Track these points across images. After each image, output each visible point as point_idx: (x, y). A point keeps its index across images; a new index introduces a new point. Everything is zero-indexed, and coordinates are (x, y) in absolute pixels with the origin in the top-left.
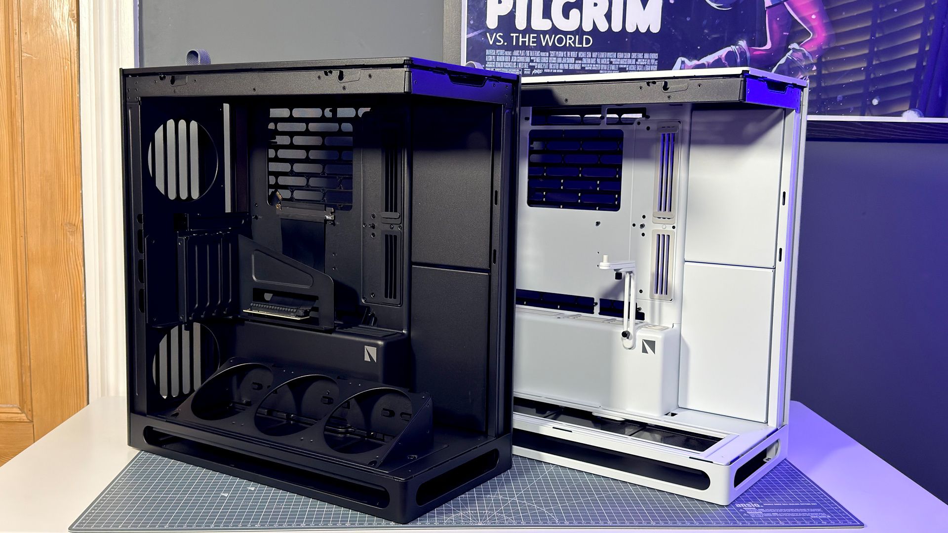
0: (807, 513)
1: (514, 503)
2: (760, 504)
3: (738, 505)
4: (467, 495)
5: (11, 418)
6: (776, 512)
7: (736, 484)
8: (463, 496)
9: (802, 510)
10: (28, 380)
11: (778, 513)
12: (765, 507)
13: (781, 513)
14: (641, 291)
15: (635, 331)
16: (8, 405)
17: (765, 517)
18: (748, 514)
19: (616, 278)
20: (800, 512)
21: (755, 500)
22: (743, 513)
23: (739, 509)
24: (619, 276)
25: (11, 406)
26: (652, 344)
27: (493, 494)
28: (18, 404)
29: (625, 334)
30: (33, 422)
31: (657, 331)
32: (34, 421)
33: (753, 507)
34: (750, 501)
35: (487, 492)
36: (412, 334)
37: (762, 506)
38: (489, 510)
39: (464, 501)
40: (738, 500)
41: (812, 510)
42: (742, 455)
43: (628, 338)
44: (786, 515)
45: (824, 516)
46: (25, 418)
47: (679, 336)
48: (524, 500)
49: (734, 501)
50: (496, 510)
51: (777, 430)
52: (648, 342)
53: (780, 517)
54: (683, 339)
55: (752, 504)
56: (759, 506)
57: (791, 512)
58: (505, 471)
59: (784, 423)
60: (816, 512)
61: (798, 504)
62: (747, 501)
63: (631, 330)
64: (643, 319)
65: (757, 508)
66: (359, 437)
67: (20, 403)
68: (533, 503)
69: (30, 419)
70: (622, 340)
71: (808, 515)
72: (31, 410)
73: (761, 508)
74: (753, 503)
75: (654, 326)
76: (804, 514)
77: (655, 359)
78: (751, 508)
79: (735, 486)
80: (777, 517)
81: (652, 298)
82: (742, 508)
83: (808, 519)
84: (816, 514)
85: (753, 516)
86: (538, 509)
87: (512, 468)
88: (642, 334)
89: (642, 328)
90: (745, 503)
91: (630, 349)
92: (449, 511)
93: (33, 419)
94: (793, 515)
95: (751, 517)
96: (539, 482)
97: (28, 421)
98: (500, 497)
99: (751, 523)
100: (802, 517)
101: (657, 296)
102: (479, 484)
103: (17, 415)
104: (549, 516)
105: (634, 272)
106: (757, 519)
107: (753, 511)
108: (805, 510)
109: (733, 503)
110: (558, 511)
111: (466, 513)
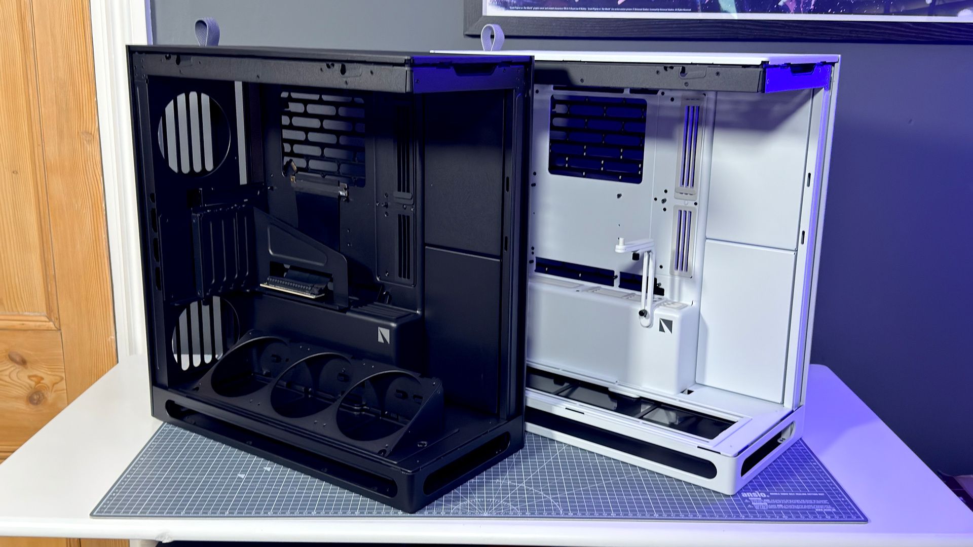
0: (813, 504)
1: (521, 489)
2: (767, 494)
3: (744, 495)
4: (476, 480)
5: (39, 326)
6: (781, 504)
7: (744, 472)
8: (473, 480)
9: (807, 501)
10: (54, 289)
11: (783, 504)
12: (772, 497)
13: (786, 504)
14: (661, 267)
15: (652, 309)
16: (36, 314)
17: (769, 509)
18: (753, 505)
19: (634, 258)
20: (806, 504)
21: (761, 488)
22: (748, 504)
23: (744, 499)
24: (636, 256)
25: (39, 314)
26: (669, 324)
27: (502, 479)
28: (45, 313)
29: (642, 313)
30: (60, 330)
31: (675, 310)
32: (62, 330)
33: (759, 497)
34: (757, 489)
35: (496, 475)
36: (426, 314)
37: (768, 496)
38: (497, 497)
39: (473, 486)
40: (745, 489)
41: (818, 502)
42: (752, 443)
43: (645, 316)
44: (790, 507)
45: (829, 509)
46: (53, 326)
47: (698, 313)
48: (531, 486)
49: (741, 489)
50: (503, 497)
51: (792, 412)
52: (665, 321)
53: (784, 509)
54: (702, 318)
55: (758, 494)
56: (765, 496)
57: (796, 504)
58: (516, 452)
59: (801, 404)
60: (821, 504)
61: (805, 494)
62: (754, 489)
63: (648, 309)
64: (663, 295)
65: (763, 498)
66: (373, 416)
67: (47, 313)
68: (540, 490)
69: (58, 327)
70: (640, 318)
71: (813, 507)
72: (58, 317)
73: (766, 498)
74: (760, 493)
75: (673, 303)
76: (809, 507)
77: (671, 338)
78: (756, 498)
79: (742, 476)
80: (781, 509)
81: (672, 274)
82: (748, 498)
83: (812, 512)
84: (822, 507)
85: (756, 508)
86: (544, 497)
87: (524, 448)
88: (660, 313)
89: (661, 307)
90: (752, 493)
91: (648, 327)
92: (457, 498)
93: (60, 327)
94: (798, 507)
95: (755, 509)
96: (549, 465)
97: (55, 329)
98: (509, 482)
99: (754, 517)
100: (807, 509)
101: (677, 272)
102: (490, 467)
103: (44, 323)
104: (554, 506)
105: (653, 251)
106: (761, 512)
107: (758, 501)
108: (811, 502)
109: (739, 492)
110: (564, 501)
111: (473, 502)
